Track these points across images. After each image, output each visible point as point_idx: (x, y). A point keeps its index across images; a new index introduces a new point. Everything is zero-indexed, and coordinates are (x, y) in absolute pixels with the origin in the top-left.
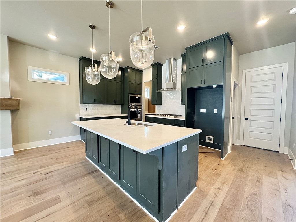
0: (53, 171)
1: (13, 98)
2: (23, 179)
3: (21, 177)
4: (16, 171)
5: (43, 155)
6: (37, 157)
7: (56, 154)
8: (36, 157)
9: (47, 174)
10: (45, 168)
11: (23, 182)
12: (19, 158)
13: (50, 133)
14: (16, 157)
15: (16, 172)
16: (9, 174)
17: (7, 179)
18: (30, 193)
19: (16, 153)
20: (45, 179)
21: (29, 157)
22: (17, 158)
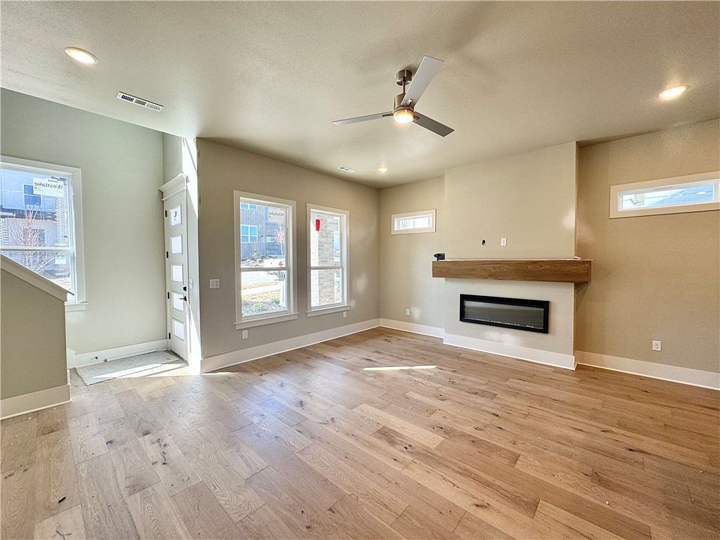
0: (649, 454)
1: (579, 259)
2: (581, 430)
3: (578, 424)
4: (574, 406)
5: (630, 398)
6: (616, 395)
7: (668, 411)
8: (613, 395)
9: (630, 450)
10: (629, 434)
11: (580, 436)
12: (581, 381)
13: (656, 345)
14: (577, 377)
15: (573, 409)
16: (562, 406)
17: (557, 413)
18: (589, 470)
19: (579, 367)
20: (623, 459)
21: (600, 389)
22: (578, 379)
